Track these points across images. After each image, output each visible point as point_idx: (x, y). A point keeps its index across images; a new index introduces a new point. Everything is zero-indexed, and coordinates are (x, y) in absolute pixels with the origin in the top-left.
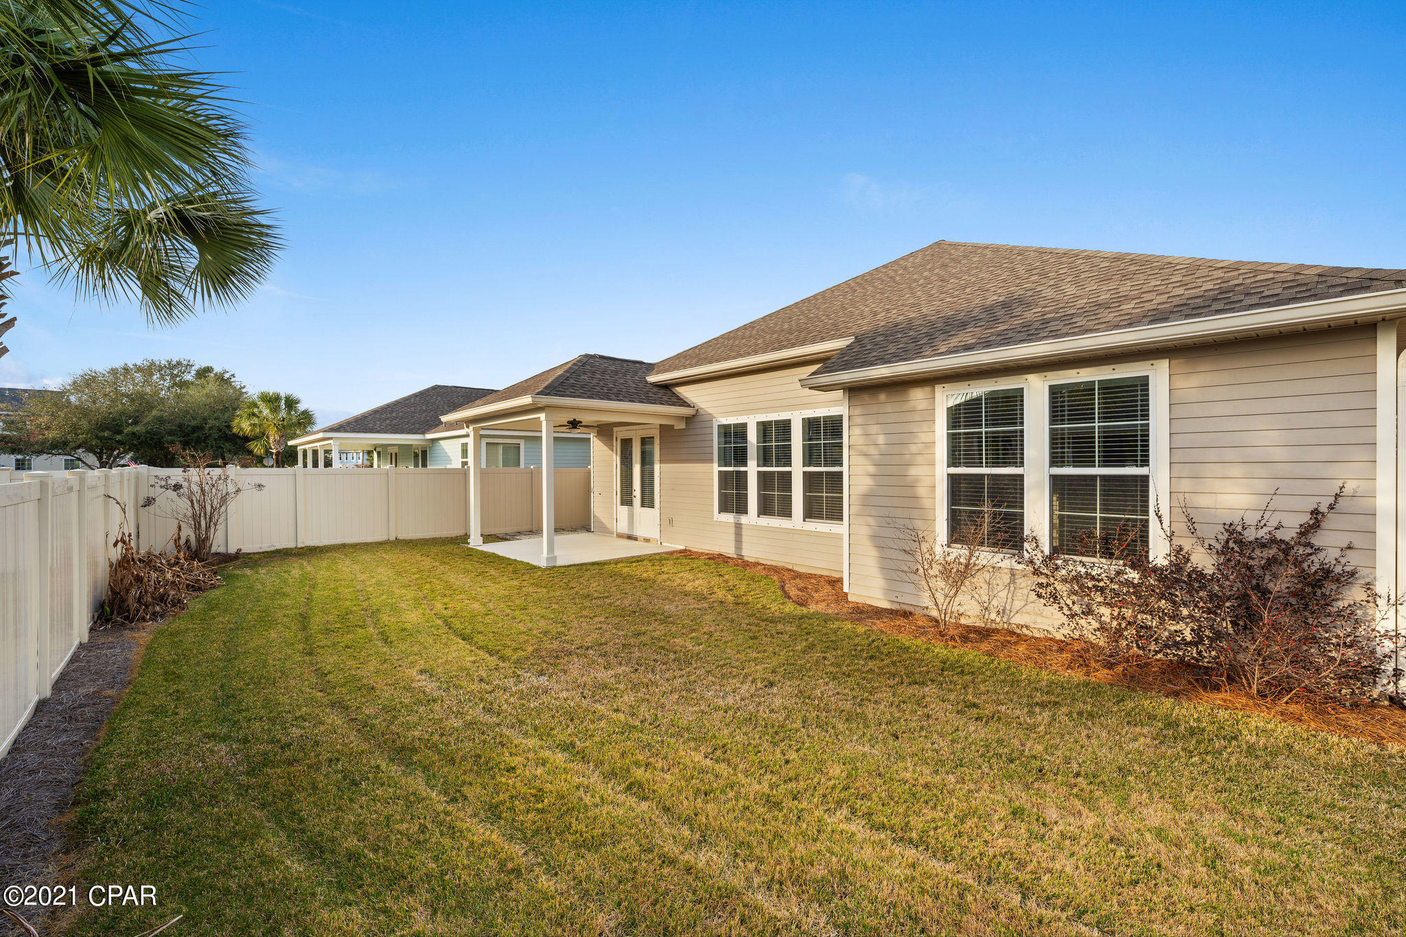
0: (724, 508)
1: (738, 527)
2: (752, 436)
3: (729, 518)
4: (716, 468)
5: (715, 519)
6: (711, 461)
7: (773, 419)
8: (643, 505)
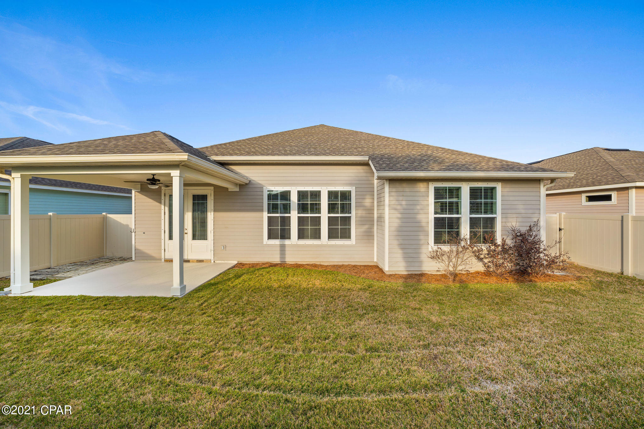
0: (271, 236)
1: (283, 247)
2: (294, 198)
3: (277, 242)
4: (266, 215)
5: (265, 243)
6: (262, 210)
7: (309, 190)
8: (194, 238)
